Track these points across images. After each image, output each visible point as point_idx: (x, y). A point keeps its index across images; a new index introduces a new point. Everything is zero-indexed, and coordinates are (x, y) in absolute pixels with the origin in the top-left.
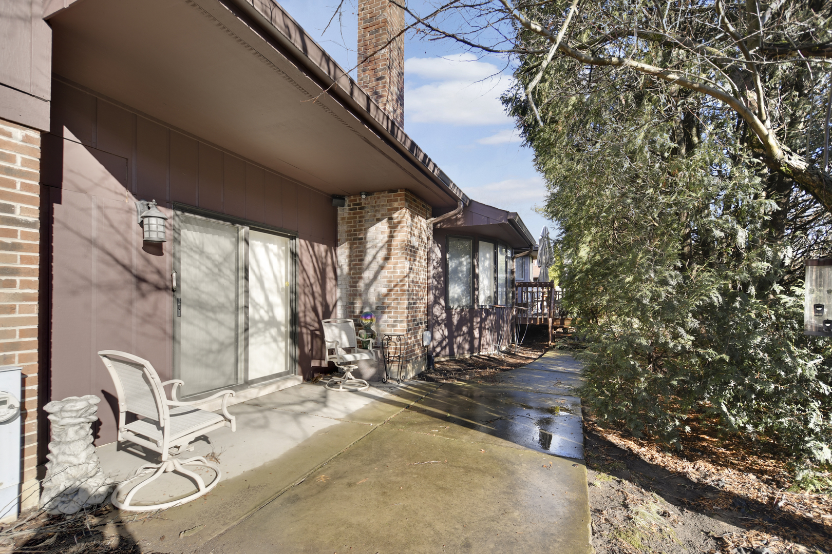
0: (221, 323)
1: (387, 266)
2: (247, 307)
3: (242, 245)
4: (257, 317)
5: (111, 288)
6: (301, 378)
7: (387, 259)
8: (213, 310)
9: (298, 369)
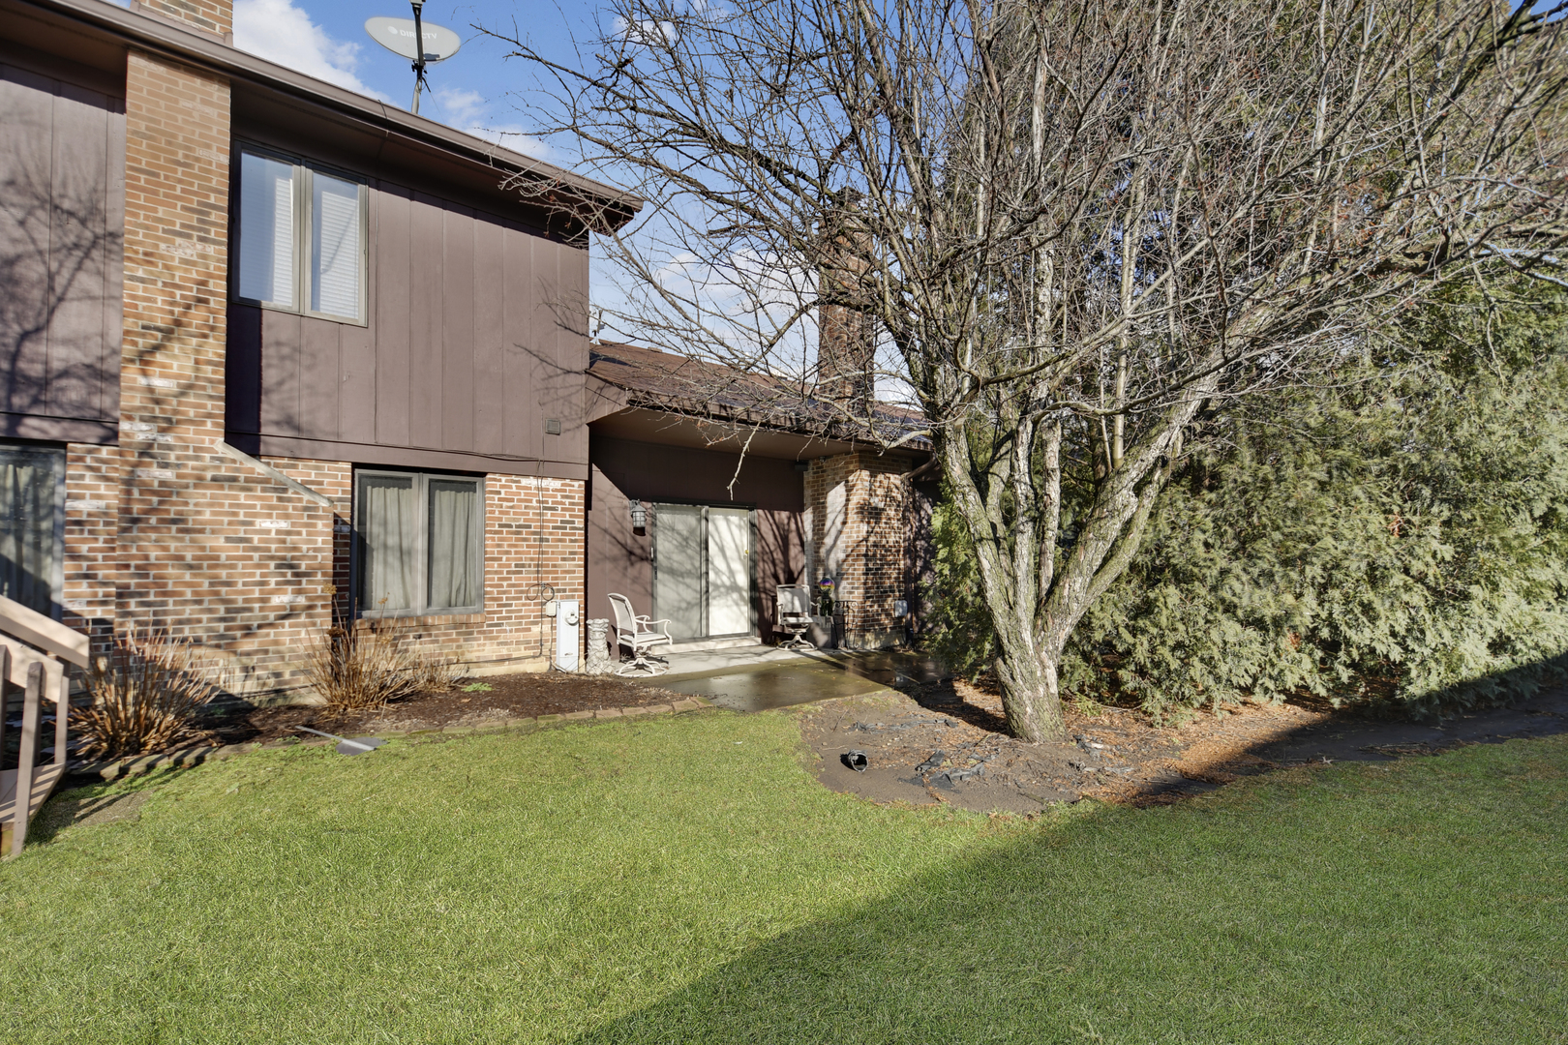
0: (688, 586)
1: (845, 530)
2: (707, 573)
3: (704, 522)
4: (719, 582)
5: (614, 559)
6: (759, 640)
7: (844, 523)
8: (682, 575)
9: (757, 631)
